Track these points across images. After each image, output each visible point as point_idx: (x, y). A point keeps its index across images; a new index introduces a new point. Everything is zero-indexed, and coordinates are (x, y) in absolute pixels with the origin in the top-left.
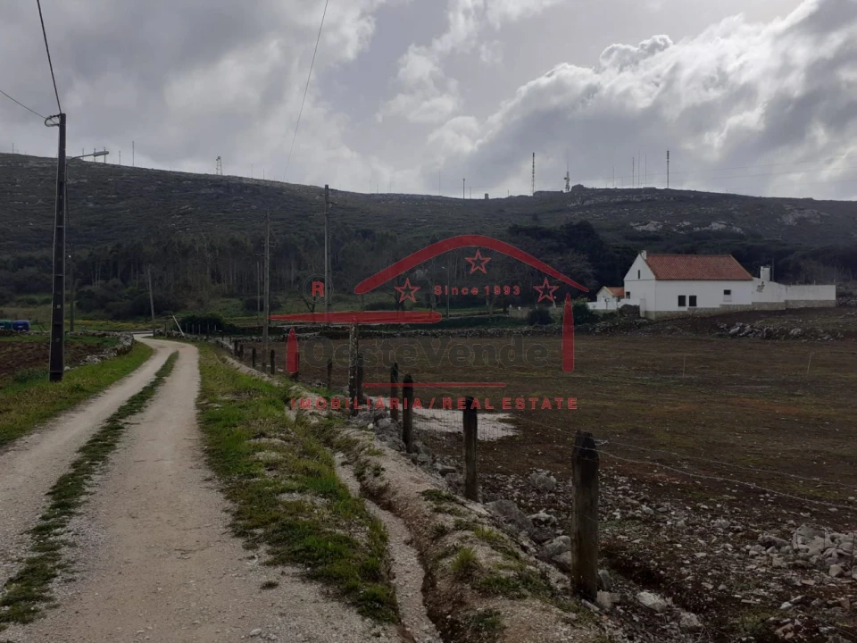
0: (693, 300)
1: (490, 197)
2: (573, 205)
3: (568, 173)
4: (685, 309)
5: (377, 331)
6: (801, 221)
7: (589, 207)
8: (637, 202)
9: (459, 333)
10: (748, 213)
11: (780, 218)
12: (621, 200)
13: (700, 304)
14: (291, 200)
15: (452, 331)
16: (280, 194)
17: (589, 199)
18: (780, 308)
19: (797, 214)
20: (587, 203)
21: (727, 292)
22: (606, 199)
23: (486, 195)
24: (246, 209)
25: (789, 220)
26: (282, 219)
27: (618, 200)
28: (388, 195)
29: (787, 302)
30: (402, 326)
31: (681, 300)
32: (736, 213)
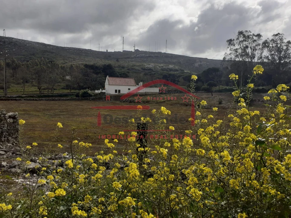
0: (119, 91)
1: (108, 51)
2: (133, 56)
3: (135, 45)
4: (117, 94)
5: (14, 98)
6: (200, 65)
7: (138, 57)
8: (153, 57)
9: (45, 99)
10: (185, 62)
11: (194, 64)
12: (148, 56)
13: (122, 92)
14: (30, 48)
15: (43, 99)
16: (25, 45)
17: (138, 54)
18: (144, 94)
19: (199, 63)
20: (138, 56)
21: (129, 89)
22: (144, 55)
23: (107, 50)
24: (11, 50)
25: (196, 65)
26: (24, 55)
27: (147, 56)
28: (71, 48)
29: (145, 92)
30: (34, 97)
31: (116, 91)
32: (182, 62)
